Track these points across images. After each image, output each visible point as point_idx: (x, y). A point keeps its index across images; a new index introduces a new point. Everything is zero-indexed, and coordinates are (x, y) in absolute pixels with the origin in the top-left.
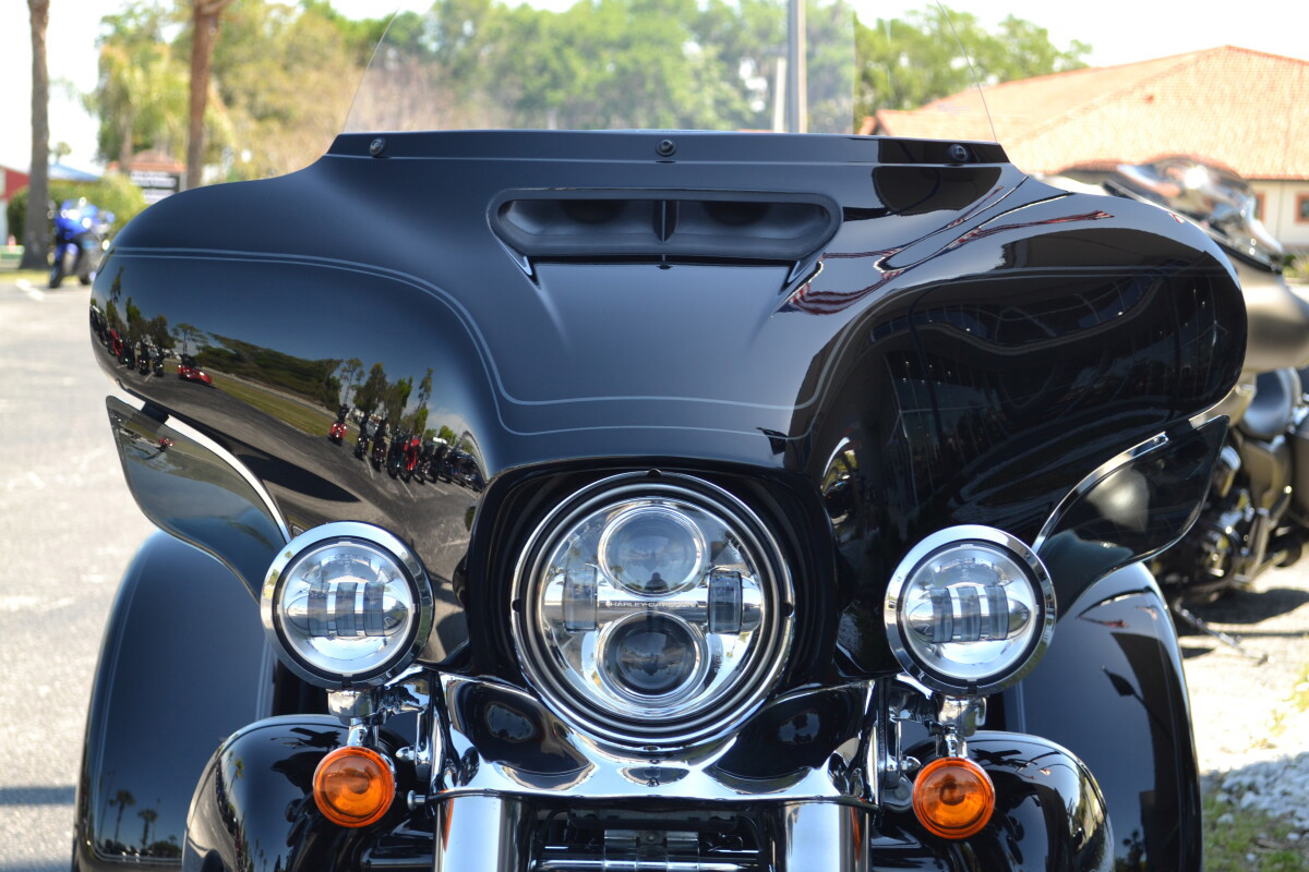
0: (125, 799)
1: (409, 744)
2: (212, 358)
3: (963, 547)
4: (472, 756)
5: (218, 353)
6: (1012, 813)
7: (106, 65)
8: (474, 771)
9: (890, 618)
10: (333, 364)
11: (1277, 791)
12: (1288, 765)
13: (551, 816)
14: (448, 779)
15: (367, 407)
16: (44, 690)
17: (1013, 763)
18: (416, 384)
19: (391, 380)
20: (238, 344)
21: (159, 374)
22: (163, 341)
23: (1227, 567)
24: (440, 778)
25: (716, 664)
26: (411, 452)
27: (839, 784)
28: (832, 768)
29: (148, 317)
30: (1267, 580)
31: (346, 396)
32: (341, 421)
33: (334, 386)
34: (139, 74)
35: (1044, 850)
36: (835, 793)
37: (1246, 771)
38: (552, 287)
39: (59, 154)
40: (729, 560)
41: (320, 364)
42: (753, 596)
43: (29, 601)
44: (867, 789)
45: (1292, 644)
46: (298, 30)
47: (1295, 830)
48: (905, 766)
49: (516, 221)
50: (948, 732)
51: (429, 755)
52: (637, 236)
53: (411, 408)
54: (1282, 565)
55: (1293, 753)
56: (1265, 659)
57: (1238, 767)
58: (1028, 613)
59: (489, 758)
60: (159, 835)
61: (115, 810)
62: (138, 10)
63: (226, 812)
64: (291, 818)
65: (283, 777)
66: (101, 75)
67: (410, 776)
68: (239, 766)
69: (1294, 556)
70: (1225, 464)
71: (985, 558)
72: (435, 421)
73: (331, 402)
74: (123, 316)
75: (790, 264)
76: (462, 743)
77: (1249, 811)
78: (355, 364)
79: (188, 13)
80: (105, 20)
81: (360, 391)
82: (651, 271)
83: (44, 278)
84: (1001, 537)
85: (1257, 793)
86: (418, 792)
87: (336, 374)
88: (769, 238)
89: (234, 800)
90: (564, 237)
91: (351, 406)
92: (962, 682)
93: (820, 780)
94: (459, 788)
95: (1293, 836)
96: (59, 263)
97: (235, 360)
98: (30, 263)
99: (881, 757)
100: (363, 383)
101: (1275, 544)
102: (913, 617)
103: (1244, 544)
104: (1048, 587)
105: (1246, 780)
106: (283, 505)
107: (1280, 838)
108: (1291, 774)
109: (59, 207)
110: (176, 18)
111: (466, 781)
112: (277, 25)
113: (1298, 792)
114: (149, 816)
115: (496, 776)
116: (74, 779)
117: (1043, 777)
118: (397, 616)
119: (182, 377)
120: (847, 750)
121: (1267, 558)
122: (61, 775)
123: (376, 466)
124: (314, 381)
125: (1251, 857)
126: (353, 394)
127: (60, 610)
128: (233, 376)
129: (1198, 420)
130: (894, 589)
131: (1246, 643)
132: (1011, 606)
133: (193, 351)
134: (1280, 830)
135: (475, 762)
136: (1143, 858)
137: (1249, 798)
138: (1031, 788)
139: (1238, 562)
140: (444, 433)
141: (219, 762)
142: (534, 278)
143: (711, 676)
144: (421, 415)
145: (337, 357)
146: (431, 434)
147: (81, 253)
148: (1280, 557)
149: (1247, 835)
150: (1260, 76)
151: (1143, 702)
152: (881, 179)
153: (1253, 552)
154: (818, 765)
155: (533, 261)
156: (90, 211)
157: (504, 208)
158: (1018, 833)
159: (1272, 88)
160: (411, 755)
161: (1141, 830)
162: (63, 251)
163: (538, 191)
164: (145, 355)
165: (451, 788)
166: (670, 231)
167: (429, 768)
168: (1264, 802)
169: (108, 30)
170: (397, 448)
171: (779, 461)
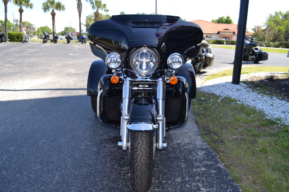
0: (92, 87)
1: (120, 76)
2: (100, 39)
3: (175, 55)
4: (126, 77)
5: (101, 38)
6: (179, 84)
7: (87, 22)
8: (127, 78)
9: (168, 63)
10: (112, 40)
11: (203, 89)
12: (204, 87)
13: (134, 83)
14: (124, 79)
15: (115, 44)
16: (83, 80)
17: (179, 79)
18: (120, 41)
19: (117, 41)
20: (102, 37)
21: (95, 41)
22: (95, 37)
23: (198, 69)
24: (123, 79)
25: (150, 67)
26: (120, 49)
27: (162, 79)
28: (162, 78)
29: (93, 35)
30: (202, 70)
31: (113, 43)
32: (113, 45)
33: (112, 42)
34: (90, 22)
35: (182, 87)
36: (162, 80)
37: (200, 87)
38: (134, 30)
39: (82, 31)
40: (152, 57)
41: (110, 39)
42: (154, 61)
43: (81, 72)
44: (165, 80)
45: (204, 76)
46: (106, 18)
47: (204, 92)
48: (169, 78)
49: (130, 24)
50: (173, 74)
51: (122, 77)
52: (143, 25)
53: (119, 44)
54: (204, 69)
55: (204, 86)
56: (202, 78)
57: (199, 87)
58: (181, 62)
59: (128, 77)
60: (95, 90)
61: (91, 88)
62: (90, 16)
63: (102, 85)
64: (108, 84)
65: (107, 80)
66: (86, 23)
67: (120, 79)
68: (103, 80)
69: (205, 68)
70: (199, 58)
71: (177, 56)
72: (122, 45)
73: (112, 43)
74: (91, 36)
75: (158, 28)
76: (125, 76)
77: (200, 91)
78: (114, 40)
79: (95, 16)
80: (86, 17)
81: (114, 42)
82: (144, 29)
83: (81, 43)
84: (179, 54)
85: (201, 89)
86: (121, 81)
87: (112, 41)
88: (156, 25)
89: (103, 83)
90: (135, 25)
91: (114, 44)
92: (175, 69)
93: (160, 79)
94: (125, 80)
95: (204, 93)
96: (83, 41)
97: (102, 39)
98: (79, 41)
99: (166, 77)
100: (115, 42)
101: (203, 67)
102: (170, 62)
103: (200, 66)
104: (184, 60)
105: (200, 88)
106: (106, 52)
107: (203, 93)
108: (204, 88)
109: (82, 36)
110: (93, 17)
111: (126, 79)
112: (104, 17)
113: (205, 89)
114: (94, 88)
115: (129, 79)
116: (86, 87)
117: (182, 80)
118: (119, 62)
119: (97, 41)
120: (163, 76)
121: (202, 68)
122: (85, 87)
123: (116, 50)
124: (110, 41)
125: (200, 95)
126: (114, 43)
127: (84, 73)
128: (103, 41)
129: (198, 45)
130: (168, 60)
131: (200, 76)
132: (180, 61)
133: (98, 38)
134: (203, 92)
135: (127, 77)
136: (190, 93)
137: (200, 90)
138: (181, 81)
139: (200, 68)
140: (123, 47)
141: (101, 80)
142: (133, 29)
143: (150, 68)
144: (121, 45)
145: (112, 39)
146: (122, 47)
147: (85, 40)
148: (204, 68)
149: (200, 93)
150: (203, 23)
151: (191, 78)
152: (167, 19)
153: (201, 67)
154: (160, 78)
155: (132, 27)
156: (86, 36)
157: (129, 22)
158: (179, 86)
159: (204, 24)
160: (120, 77)
161: (190, 90)
162: (83, 40)
163: (133, 21)
164: (93, 39)
165: (124, 80)
166: (146, 24)
167: (122, 78)
168: (201, 90)
169: (87, 18)
170: (118, 49)
171: (157, 46)
